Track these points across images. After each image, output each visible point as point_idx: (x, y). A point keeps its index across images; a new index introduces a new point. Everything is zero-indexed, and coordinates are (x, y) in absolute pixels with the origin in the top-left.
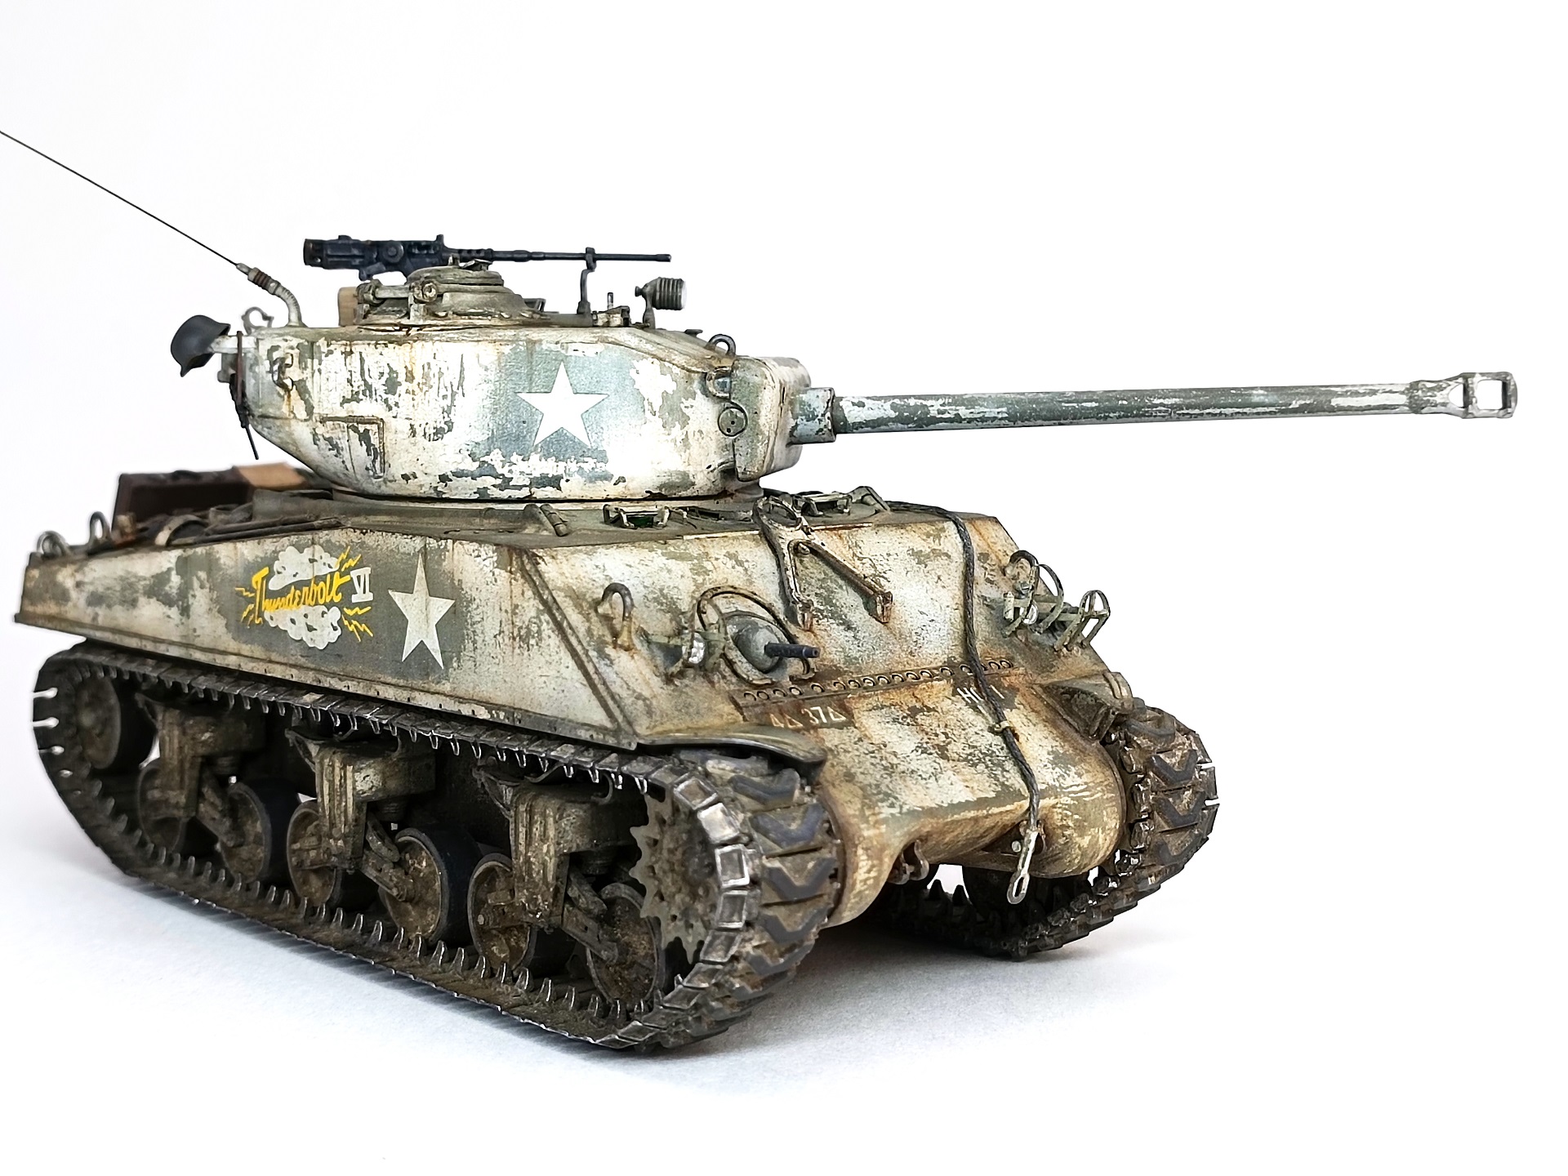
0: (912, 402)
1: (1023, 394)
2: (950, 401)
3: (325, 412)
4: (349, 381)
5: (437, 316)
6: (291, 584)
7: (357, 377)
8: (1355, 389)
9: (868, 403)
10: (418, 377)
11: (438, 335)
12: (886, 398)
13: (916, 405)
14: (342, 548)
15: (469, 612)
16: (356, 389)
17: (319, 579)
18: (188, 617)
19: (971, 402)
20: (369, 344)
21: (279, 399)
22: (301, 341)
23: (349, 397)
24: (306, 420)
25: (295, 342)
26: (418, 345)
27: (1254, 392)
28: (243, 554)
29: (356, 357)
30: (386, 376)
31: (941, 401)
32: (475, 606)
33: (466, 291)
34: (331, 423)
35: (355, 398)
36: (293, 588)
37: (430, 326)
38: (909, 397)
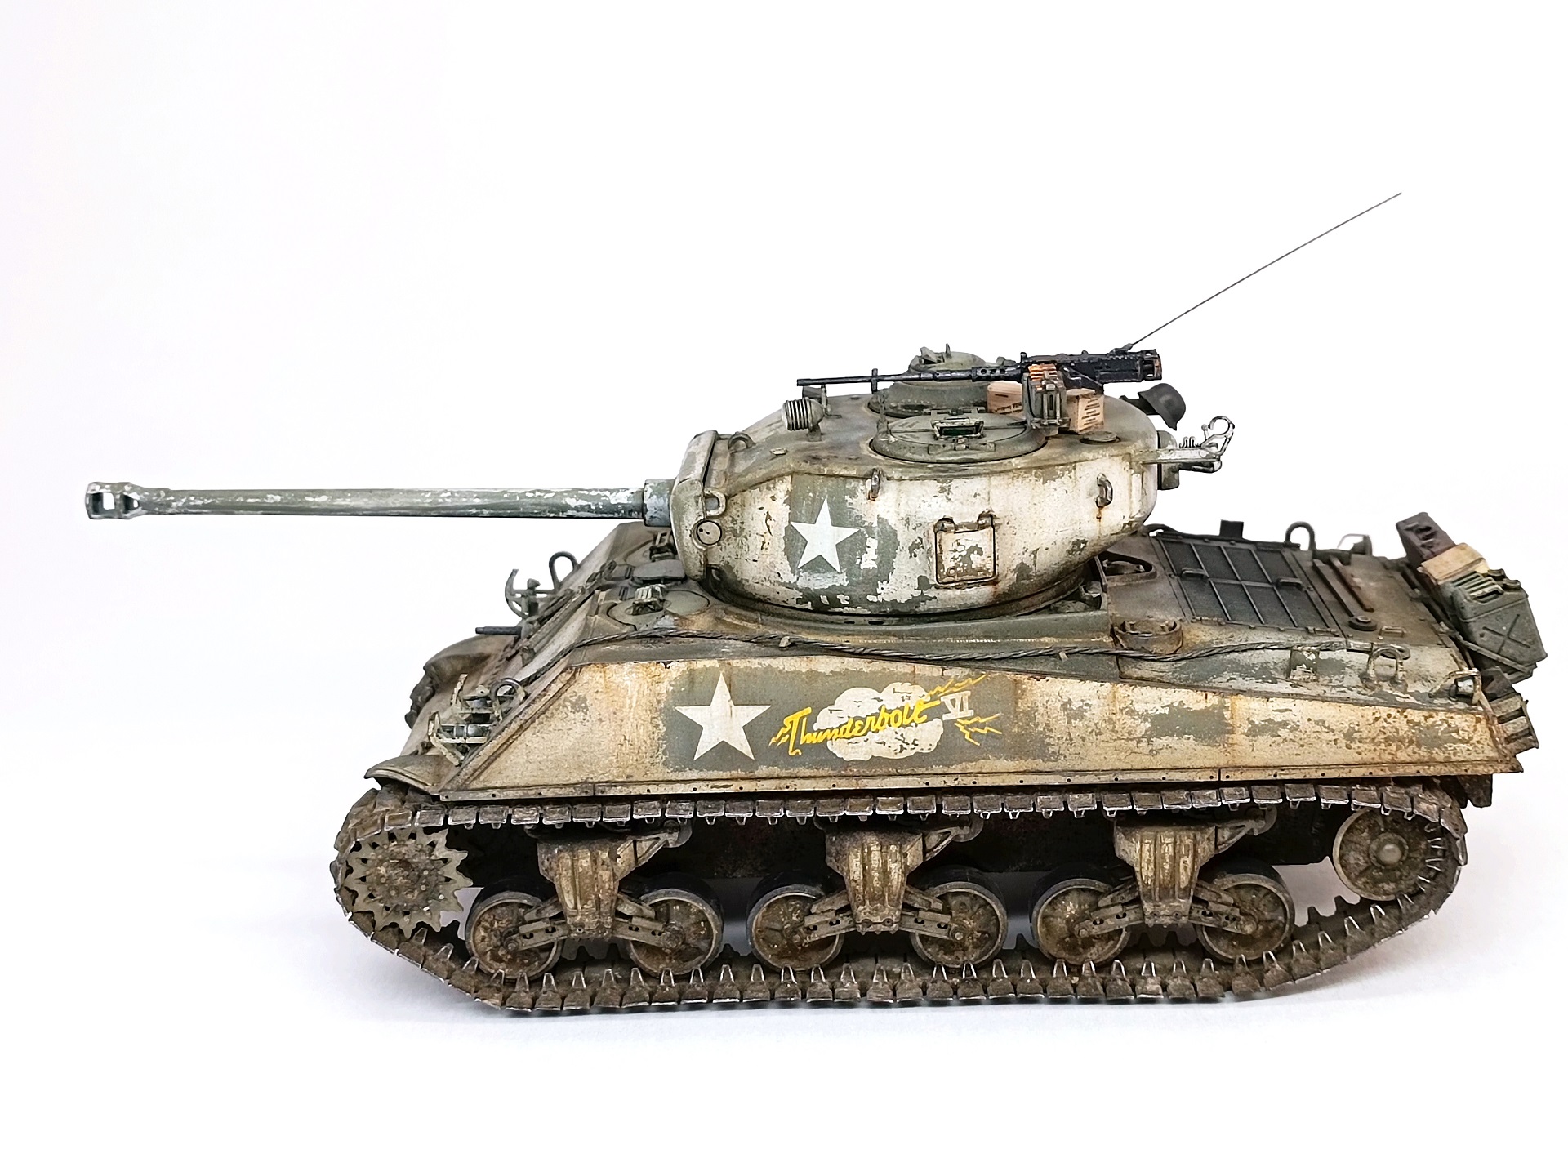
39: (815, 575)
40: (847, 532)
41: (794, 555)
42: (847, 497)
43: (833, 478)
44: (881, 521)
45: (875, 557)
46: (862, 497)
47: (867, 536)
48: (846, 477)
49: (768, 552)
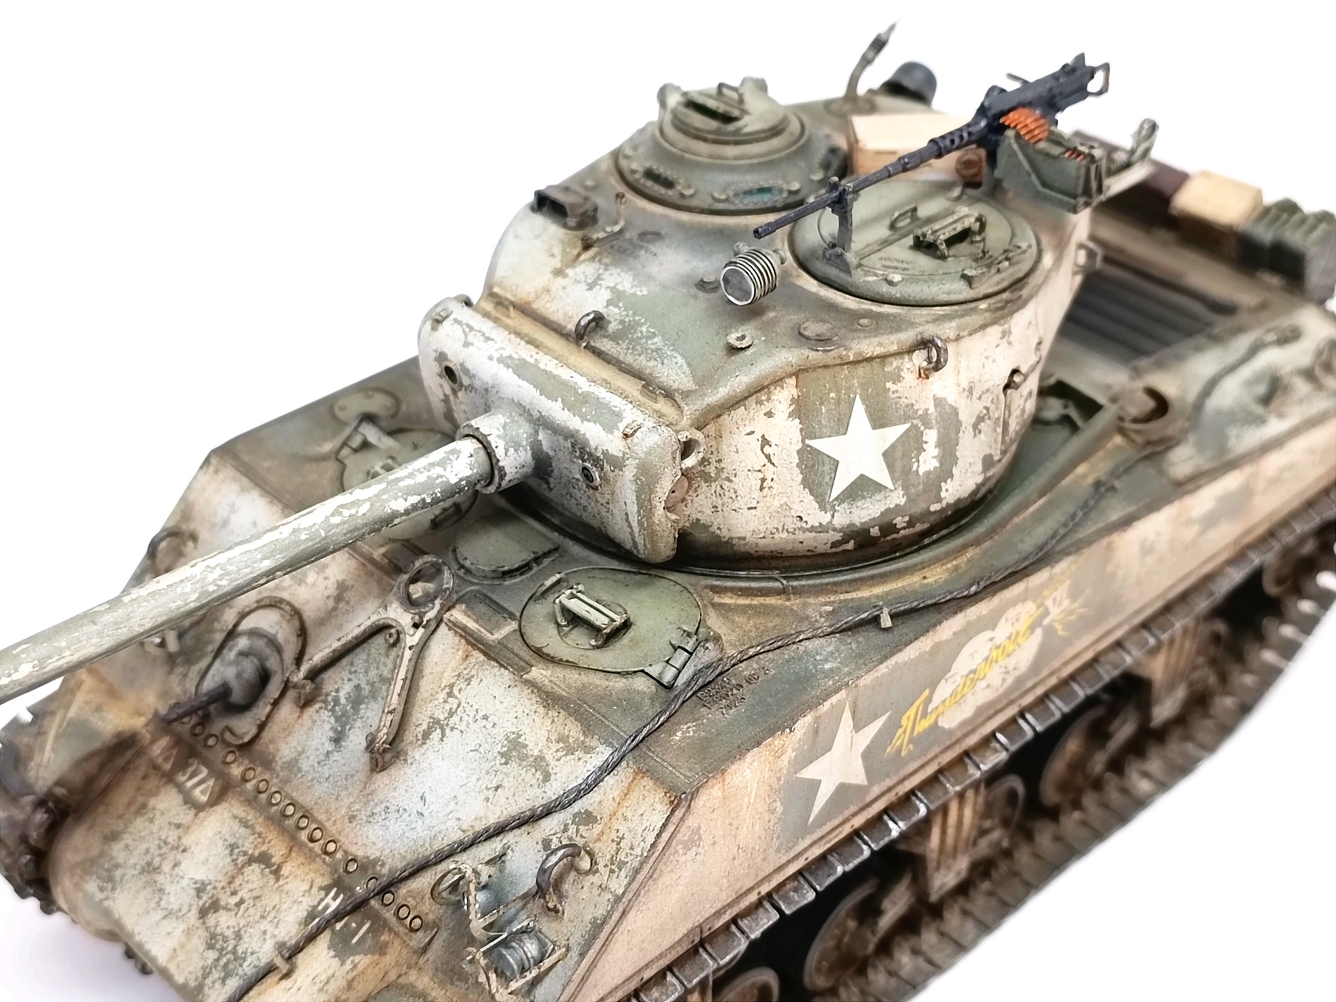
39: (859, 504)
40: (894, 433)
41: (820, 484)
42: (889, 385)
43: (865, 364)
44: (938, 402)
45: (936, 452)
46: (910, 378)
47: (922, 428)
48: (883, 358)
49: (774, 491)
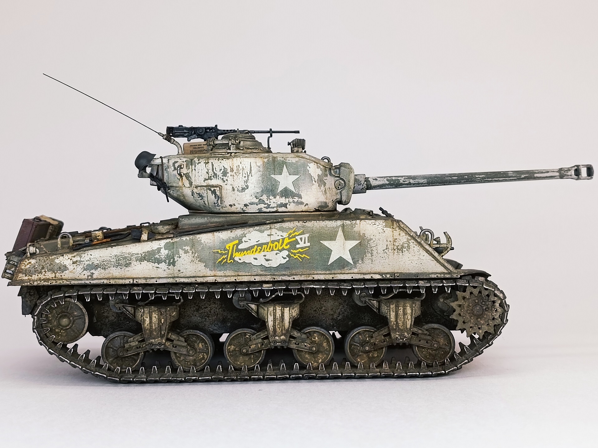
0: (394, 178)
1: (431, 175)
2: (407, 177)
3: (197, 184)
4: (207, 173)
5: (240, 149)
6: (254, 245)
7: (210, 171)
8: (542, 171)
9: (379, 179)
10: (235, 171)
11: (242, 156)
12: (385, 177)
13: (395, 179)
14: (290, 229)
15: (369, 243)
16: (210, 175)
17: (273, 242)
18: (174, 266)
19: (414, 178)
20: (215, 159)
21: (178, 180)
22: (187, 159)
23: (207, 178)
24: (189, 187)
25: (184, 160)
26: (235, 159)
27: (509, 173)
28: (219, 237)
29: (210, 164)
30: (223, 170)
31: (404, 178)
32: (372, 241)
33: (247, 141)
34: (200, 188)
35: (210, 178)
36: (256, 246)
37: (239, 152)
38: (392, 177)
